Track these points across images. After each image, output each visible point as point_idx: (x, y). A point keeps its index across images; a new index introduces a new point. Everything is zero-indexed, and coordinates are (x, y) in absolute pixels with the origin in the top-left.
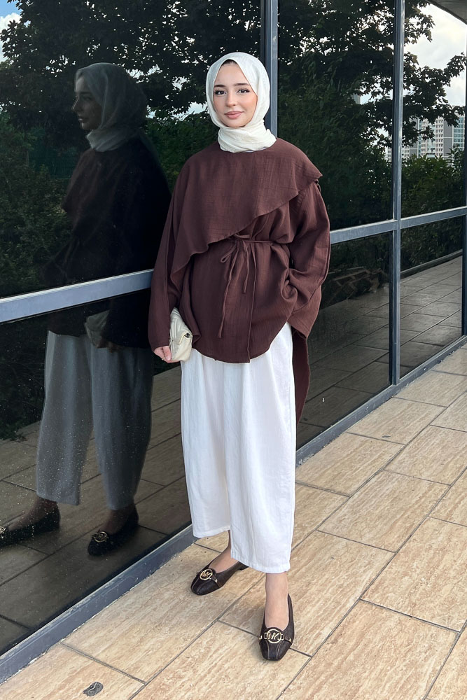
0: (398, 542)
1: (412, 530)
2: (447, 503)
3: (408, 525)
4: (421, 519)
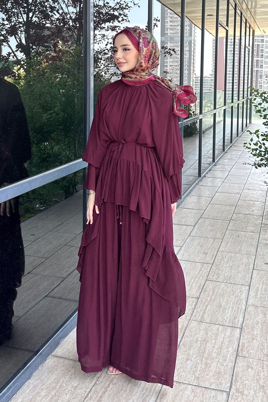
2: (199, 310)
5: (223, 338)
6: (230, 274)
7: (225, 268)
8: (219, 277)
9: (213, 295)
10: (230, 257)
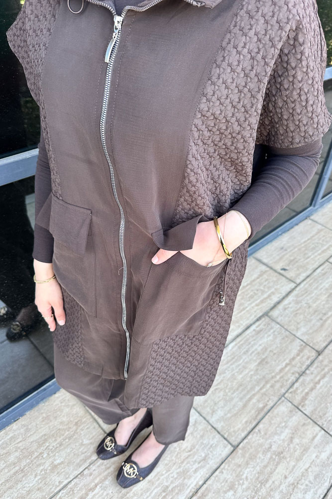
0: (243, 430)
1: (262, 414)
2: (308, 379)
3: (261, 405)
4: (276, 399)
5: (311, 463)
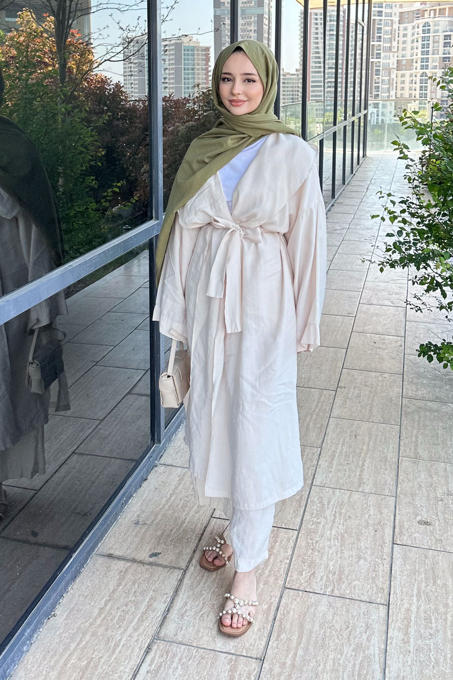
6: (339, 563)
7: (329, 543)
8: (314, 573)
9: (299, 643)
10: (338, 502)
